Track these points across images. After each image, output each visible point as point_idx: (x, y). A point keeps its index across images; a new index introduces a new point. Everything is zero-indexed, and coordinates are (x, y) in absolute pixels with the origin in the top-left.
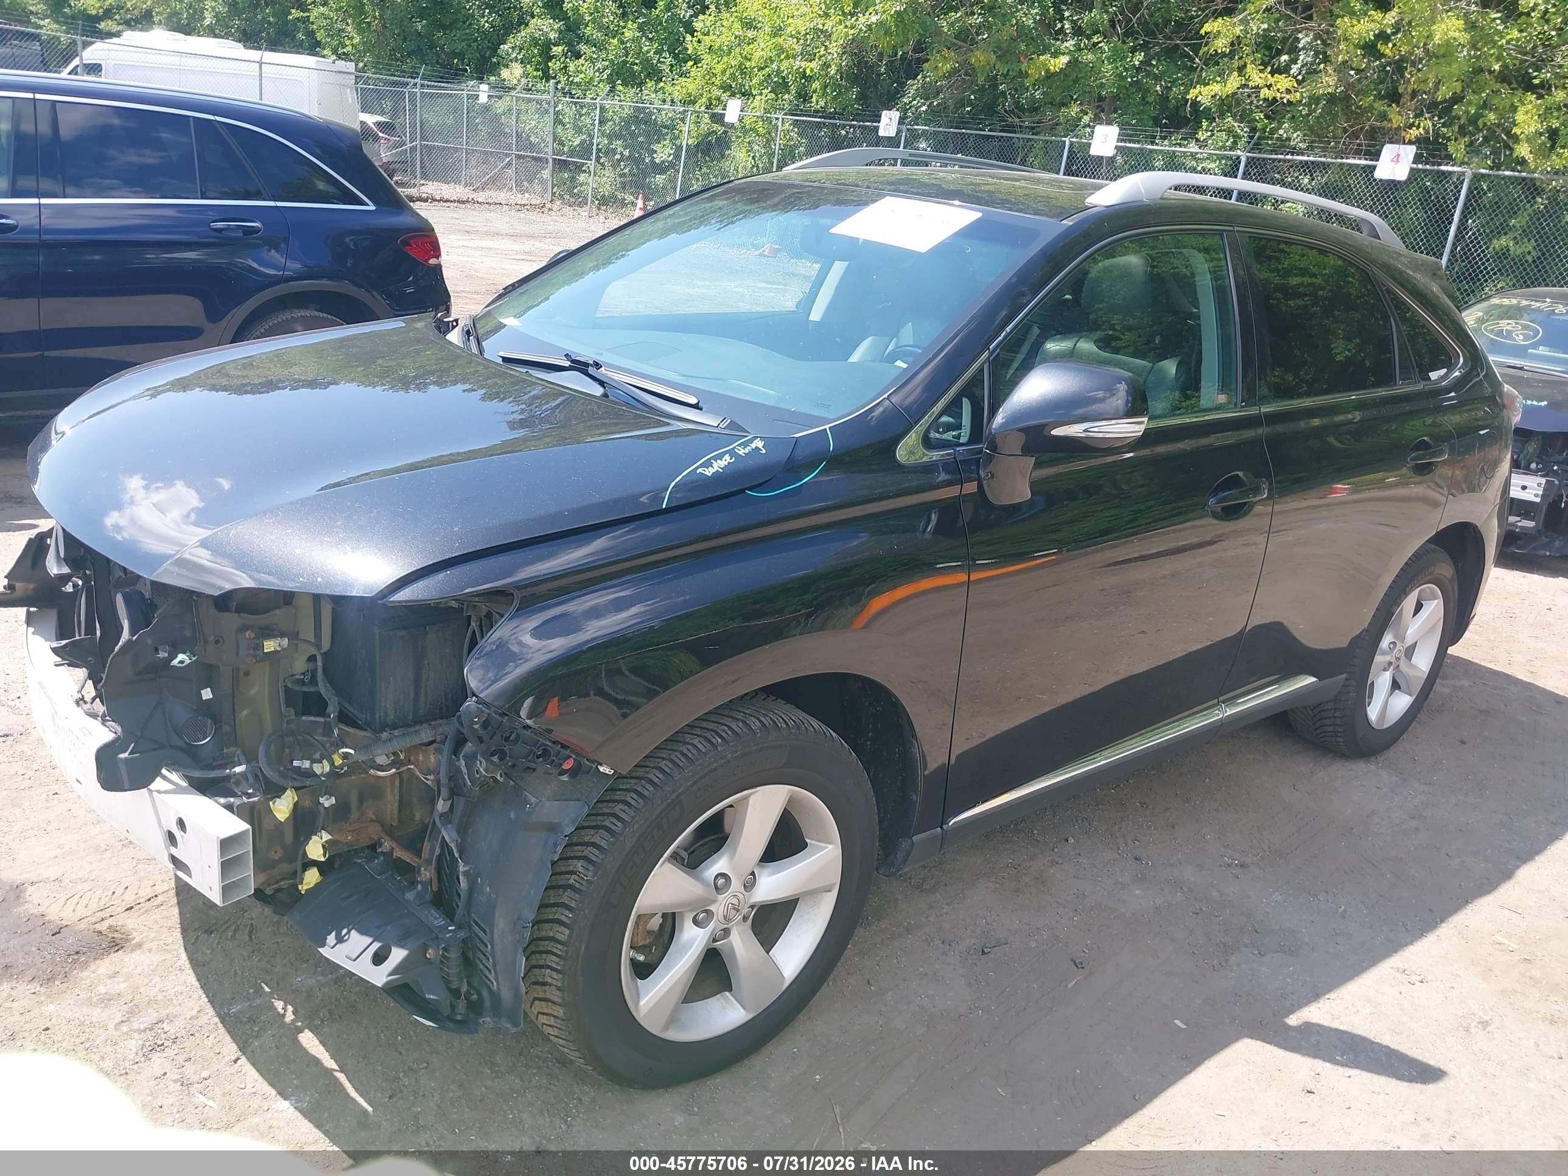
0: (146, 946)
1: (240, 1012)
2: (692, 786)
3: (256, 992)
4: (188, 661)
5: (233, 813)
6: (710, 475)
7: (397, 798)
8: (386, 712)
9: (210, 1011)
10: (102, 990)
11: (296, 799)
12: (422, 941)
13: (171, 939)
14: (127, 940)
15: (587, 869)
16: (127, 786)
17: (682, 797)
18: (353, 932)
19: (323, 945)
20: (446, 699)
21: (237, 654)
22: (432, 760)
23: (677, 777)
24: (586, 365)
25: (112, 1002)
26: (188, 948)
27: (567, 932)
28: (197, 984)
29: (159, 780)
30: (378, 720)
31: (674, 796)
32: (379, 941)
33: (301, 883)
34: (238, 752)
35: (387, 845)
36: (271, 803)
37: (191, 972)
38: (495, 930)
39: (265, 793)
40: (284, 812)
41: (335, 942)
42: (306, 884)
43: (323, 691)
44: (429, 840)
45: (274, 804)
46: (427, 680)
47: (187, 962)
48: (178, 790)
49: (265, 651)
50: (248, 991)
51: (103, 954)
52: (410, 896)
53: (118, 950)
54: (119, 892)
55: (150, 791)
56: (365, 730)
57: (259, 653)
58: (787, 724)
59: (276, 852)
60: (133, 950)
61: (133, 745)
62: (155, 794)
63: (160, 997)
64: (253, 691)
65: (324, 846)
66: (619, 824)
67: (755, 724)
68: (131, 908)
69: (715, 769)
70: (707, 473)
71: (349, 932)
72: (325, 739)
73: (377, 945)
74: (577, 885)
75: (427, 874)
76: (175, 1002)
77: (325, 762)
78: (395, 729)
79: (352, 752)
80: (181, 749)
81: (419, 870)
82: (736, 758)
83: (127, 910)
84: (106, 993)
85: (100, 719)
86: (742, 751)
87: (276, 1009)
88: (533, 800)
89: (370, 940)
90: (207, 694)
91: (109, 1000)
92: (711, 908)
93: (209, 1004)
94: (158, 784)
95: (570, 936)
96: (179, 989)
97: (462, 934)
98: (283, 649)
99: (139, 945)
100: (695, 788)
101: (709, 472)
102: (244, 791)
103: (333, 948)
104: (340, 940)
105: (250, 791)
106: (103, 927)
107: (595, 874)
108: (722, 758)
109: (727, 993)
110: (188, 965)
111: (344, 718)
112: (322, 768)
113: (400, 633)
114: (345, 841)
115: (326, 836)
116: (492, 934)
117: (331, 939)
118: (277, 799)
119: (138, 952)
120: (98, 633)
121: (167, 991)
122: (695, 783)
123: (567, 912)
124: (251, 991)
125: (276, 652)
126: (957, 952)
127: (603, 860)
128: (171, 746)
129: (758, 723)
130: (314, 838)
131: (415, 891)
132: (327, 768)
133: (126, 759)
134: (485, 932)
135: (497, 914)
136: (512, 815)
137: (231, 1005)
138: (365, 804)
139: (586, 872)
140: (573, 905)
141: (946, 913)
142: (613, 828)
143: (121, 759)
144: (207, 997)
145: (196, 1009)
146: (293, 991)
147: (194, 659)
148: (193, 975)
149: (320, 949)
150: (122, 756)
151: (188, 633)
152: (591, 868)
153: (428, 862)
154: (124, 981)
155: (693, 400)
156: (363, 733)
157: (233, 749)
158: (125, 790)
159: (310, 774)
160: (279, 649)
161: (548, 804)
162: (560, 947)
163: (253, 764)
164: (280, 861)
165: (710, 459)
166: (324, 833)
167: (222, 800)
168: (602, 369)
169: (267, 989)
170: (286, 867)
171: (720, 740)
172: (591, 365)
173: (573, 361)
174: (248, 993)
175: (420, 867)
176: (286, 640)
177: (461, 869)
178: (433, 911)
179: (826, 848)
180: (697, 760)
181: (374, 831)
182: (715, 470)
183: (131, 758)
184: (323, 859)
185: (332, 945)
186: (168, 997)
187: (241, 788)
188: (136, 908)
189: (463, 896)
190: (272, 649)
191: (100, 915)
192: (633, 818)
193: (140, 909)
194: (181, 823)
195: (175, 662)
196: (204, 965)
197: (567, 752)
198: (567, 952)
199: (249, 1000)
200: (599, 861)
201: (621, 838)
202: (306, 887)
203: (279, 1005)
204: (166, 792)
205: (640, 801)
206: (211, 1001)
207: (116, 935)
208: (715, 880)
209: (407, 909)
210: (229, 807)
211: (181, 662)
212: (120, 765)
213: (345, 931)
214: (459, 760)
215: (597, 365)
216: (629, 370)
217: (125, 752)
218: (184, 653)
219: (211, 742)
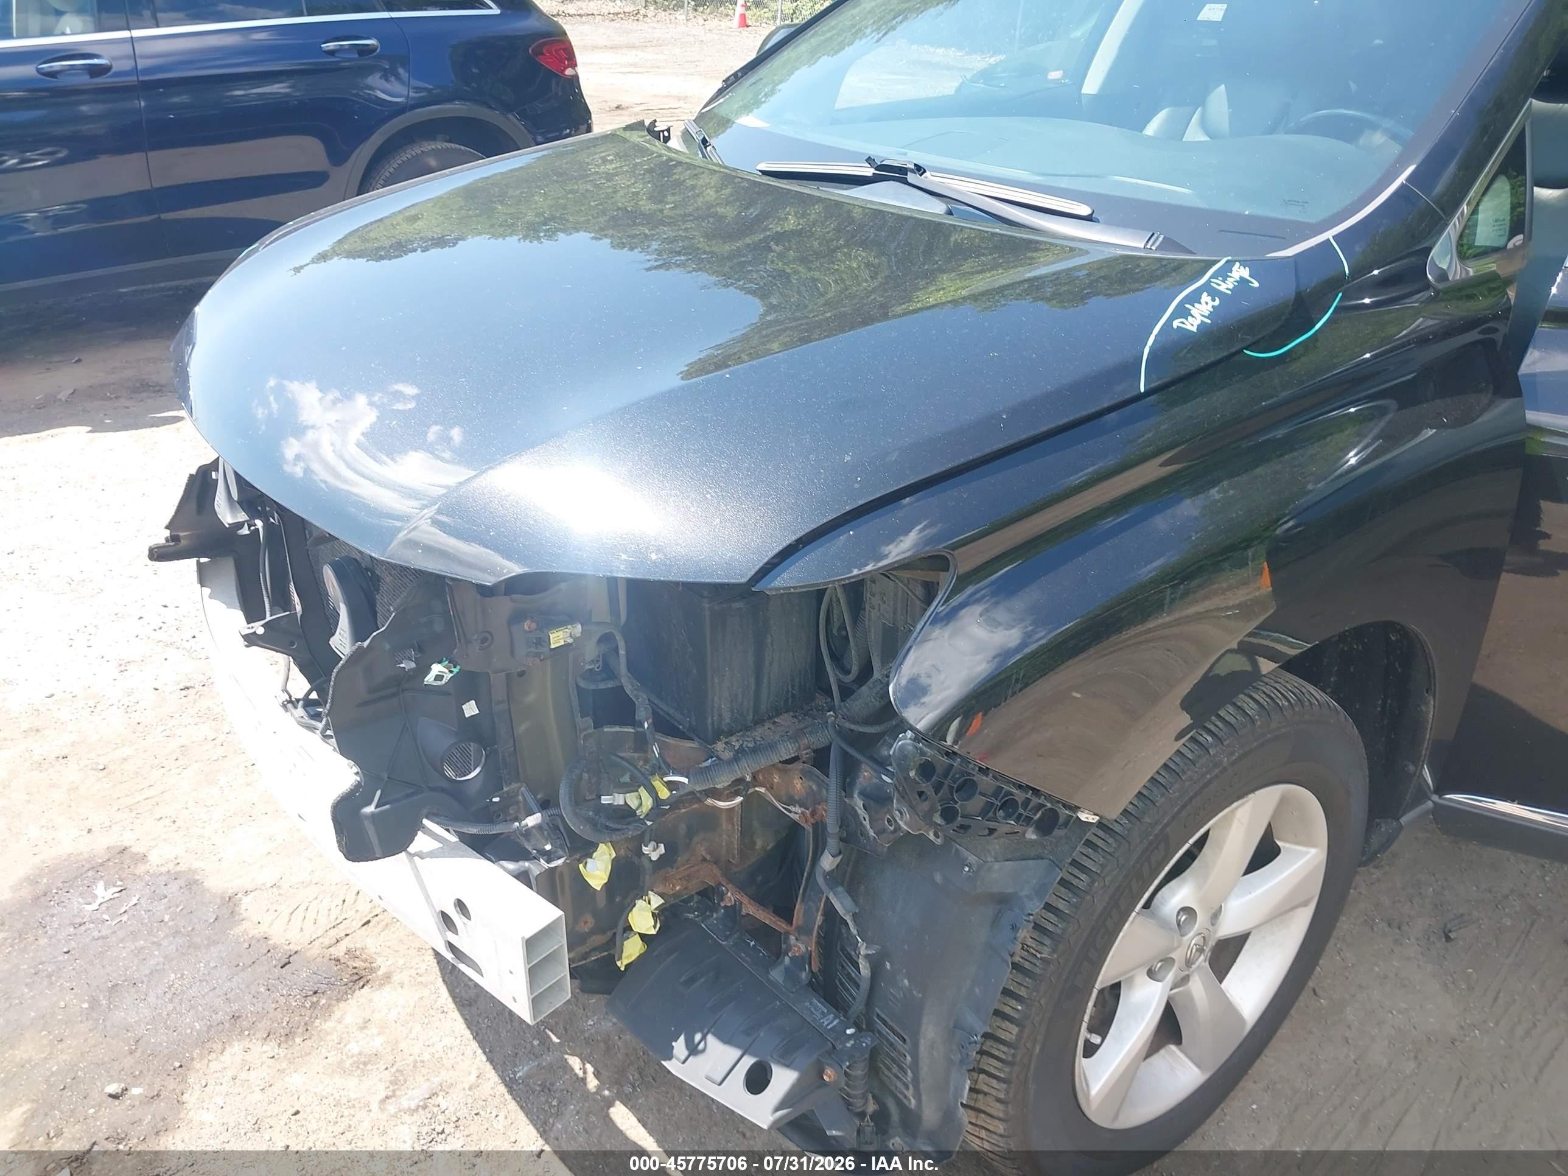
0: (396, 978)
1: (528, 1076)
2: (1179, 811)
3: (542, 1043)
4: (448, 676)
5: (532, 889)
6: (1194, 329)
7: (738, 827)
8: (720, 715)
9: (492, 1076)
10: (354, 1048)
11: (614, 855)
12: (815, 1056)
13: (423, 966)
14: (372, 970)
15: (1042, 944)
16: (378, 854)
17: (1168, 829)
18: (710, 1038)
19: (670, 1057)
20: (793, 686)
21: (512, 653)
22: (799, 786)
23: (1160, 800)
24: (903, 171)
25: (369, 1067)
26: (446, 978)
27: (1015, 1030)
28: (468, 1034)
29: (420, 837)
30: (710, 727)
31: (1159, 828)
32: (753, 1055)
33: (620, 958)
34: (523, 789)
35: (731, 896)
36: (581, 866)
37: (456, 1015)
38: (922, 1041)
39: (572, 851)
40: (602, 879)
41: (686, 1053)
42: (627, 957)
43: (628, 689)
44: (803, 901)
45: (585, 867)
46: (771, 664)
47: (450, 1000)
48: (446, 851)
49: (553, 646)
50: (531, 1042)
51: (346, 993)
52: (777, 975)
53: (363, 986)
54: (350, 900)
55: (409, 854)
56: (691, 739)
57: (545, 650)
58: (1289, 701)
59: (586, 923)
60: (381, 985)
61: (378, 793)
62: (416, 859)
63: (426, 1056)
64: (531, 698)
65: (653, 914)
66: (1083, 877)
67: (1251, 708)
68: (368, 922)
69: (1210, 782)
70: (1189, 327)
71: (704, 1038)
72: (636, 755)
73: (748, 1061)
74: (1027, 965)
75: (799, 946)
76: (445, 1061)
77: (642, 791)
78: (732, 735)
79: (685, 780)
80: (443, 790)
81: (787, 939)
82: (1233, 764)
83: (364, 925)
84: (360, 1054)
85: (318, 732)
86: (1241, 752)
87: (573, 1070)
88: (972, 859)
89: (735, 1053)
90: (470, 709)
91: (365, 1064)
92: (1172, 956)
93: (488, 1063)
94: (421, 842)
95: (1019, 1036)
96: (448, 1041)
97: (867, 1042)
98: (576, 639)
99: (388, 977)
100: (1184, 814)
101: (1192, 324)
102: (540, 847)
103: (684, 1062)
104: (693, 1050)
105: (548, 847)
106: (339, 951)
107: (1054, 951)
108: (1216, 765)
109: (1173, 1047)
110: (451, 1005)
111: (665, 726)
112: (641, 801)
113: (736, 605)
114: (672, 892)
115: (656, 901)
116: (916, 1045)
117: (679, 1047)
118: (589, 860)
119: (387, 988)
120: (299, 608)
121: (433, 1045)
122: (1184, 807)
123: (1013, 1003)
124: (536, 1043)
125: (567, 646)
126: (1413, 939)
127: (1064, 930)
128: (429, 787)
129: (1252, 704)
130: (640, 903)
131: (781, 968)
132: (648, 803)
133: (373, 815)
134: (904, 1041)
135: (925, 1020)
136: (938, 878)
137: (515, 1066)
138: (696, 839)
139: (1039, 948)
140: (1023, 992)
141: (1379, 880)
142: (1075, 882)
143: (367, 816)
144: (484, 1052)
145: (475, 1074)
146: (587, 1041)
147: (456, 670)
148: (460, 1020)
149: (663, 1062)
150: (370, 809)
151: (438, 627)
152: (1047, 941)
153: (804, 931)
154: (379, 1034)
155: (1085, 210)
156: (689, 744)
157: (514, 786)
158: (377, 859)
159: (626, 814)
160: (570, 641)
161: (997, 866)
162: (1005, 1049)
163: (551, 812)
164: (592, 932)
165: (1182, 303)
166: (652, 895)
167: (511, 866)
168: (927, 174)
169: (555, 1039)
170: (598, 940)
171: (1209, 739)
172: (912, 171)
173: (880, 168)
174: (532, 1046)
175: (788, 933)
176: (579, 627)
177: (863, 951)
178: (815, 1001)
179: (1308, 853)
180: (1184, 773)
181: (710, 875)
182: (1199, 322)
183: (381, 812)
184: (653, 932)
185: (683, 1058)
186: (437, 1056)
187: (533, 842)
188: (374, 921)
189: (865, 986)
190: (562, 643)
191: (334, 933)
192: (1103, 866)
193: (378, 923)
194: (460, 905)
195: (430, 679)
196: (470, 1005)
197: (1042, 800)
198: (1014, 1056)
199: (537, 1057)
200: (1059, 932)
201: (1088, 897)
202: (626, 962)
203: (575, 1062)
204: (432, 854)
205: (1110, 840)
206: (490, 1060)
207: (358, 963)
208: (1177, 916)
209: (781, 1001)
210: (523, 877)
211: (439, 677)
212: (366, 823)
213: (698, 1037)
214: (852, 797)
215: (919, 169)
216: (961, 172)
217: (370, 804)
218: (440, 662)
219: (482, 775)
